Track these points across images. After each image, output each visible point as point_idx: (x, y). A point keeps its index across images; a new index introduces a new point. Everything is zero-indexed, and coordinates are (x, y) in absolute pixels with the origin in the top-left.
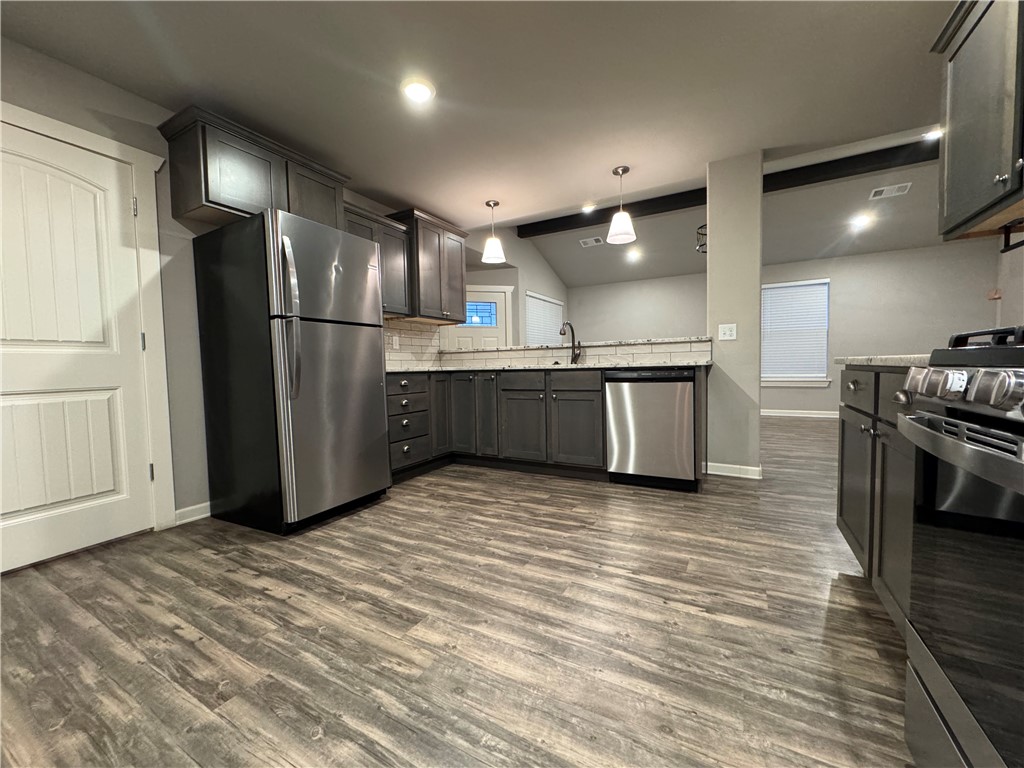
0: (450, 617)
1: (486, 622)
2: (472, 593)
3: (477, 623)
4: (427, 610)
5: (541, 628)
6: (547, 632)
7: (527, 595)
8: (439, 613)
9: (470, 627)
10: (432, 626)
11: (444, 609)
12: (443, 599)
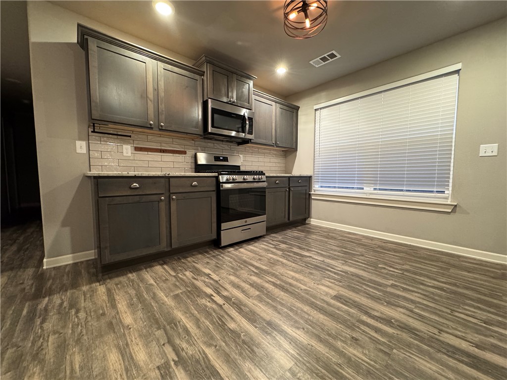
0: (319, 295)
1: (301, 289)
2: (309, 306)
3: (305, 290)
4: (333, 302)
5: (278, 282)
6: (276, 281)
7: (277, 297)
8: (325, 298)
9: (308, 289)
10: (327, 294)
11: (323, 300)
12: (325, 306)
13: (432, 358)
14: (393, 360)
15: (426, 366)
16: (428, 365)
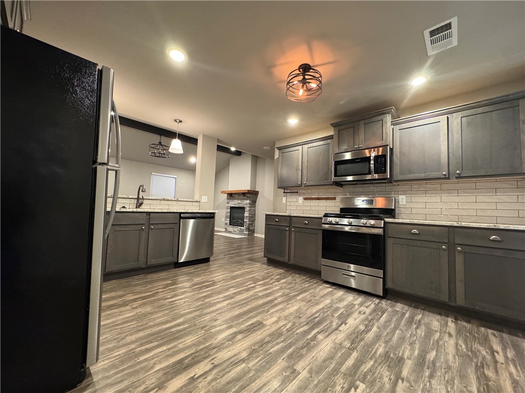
13: (194, 345)
14: (198, 328)
15: (190, 339)
16: (190, 340)
